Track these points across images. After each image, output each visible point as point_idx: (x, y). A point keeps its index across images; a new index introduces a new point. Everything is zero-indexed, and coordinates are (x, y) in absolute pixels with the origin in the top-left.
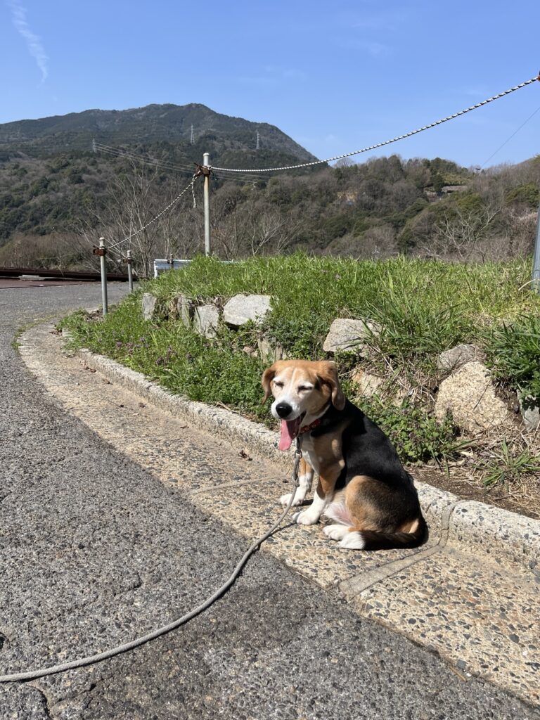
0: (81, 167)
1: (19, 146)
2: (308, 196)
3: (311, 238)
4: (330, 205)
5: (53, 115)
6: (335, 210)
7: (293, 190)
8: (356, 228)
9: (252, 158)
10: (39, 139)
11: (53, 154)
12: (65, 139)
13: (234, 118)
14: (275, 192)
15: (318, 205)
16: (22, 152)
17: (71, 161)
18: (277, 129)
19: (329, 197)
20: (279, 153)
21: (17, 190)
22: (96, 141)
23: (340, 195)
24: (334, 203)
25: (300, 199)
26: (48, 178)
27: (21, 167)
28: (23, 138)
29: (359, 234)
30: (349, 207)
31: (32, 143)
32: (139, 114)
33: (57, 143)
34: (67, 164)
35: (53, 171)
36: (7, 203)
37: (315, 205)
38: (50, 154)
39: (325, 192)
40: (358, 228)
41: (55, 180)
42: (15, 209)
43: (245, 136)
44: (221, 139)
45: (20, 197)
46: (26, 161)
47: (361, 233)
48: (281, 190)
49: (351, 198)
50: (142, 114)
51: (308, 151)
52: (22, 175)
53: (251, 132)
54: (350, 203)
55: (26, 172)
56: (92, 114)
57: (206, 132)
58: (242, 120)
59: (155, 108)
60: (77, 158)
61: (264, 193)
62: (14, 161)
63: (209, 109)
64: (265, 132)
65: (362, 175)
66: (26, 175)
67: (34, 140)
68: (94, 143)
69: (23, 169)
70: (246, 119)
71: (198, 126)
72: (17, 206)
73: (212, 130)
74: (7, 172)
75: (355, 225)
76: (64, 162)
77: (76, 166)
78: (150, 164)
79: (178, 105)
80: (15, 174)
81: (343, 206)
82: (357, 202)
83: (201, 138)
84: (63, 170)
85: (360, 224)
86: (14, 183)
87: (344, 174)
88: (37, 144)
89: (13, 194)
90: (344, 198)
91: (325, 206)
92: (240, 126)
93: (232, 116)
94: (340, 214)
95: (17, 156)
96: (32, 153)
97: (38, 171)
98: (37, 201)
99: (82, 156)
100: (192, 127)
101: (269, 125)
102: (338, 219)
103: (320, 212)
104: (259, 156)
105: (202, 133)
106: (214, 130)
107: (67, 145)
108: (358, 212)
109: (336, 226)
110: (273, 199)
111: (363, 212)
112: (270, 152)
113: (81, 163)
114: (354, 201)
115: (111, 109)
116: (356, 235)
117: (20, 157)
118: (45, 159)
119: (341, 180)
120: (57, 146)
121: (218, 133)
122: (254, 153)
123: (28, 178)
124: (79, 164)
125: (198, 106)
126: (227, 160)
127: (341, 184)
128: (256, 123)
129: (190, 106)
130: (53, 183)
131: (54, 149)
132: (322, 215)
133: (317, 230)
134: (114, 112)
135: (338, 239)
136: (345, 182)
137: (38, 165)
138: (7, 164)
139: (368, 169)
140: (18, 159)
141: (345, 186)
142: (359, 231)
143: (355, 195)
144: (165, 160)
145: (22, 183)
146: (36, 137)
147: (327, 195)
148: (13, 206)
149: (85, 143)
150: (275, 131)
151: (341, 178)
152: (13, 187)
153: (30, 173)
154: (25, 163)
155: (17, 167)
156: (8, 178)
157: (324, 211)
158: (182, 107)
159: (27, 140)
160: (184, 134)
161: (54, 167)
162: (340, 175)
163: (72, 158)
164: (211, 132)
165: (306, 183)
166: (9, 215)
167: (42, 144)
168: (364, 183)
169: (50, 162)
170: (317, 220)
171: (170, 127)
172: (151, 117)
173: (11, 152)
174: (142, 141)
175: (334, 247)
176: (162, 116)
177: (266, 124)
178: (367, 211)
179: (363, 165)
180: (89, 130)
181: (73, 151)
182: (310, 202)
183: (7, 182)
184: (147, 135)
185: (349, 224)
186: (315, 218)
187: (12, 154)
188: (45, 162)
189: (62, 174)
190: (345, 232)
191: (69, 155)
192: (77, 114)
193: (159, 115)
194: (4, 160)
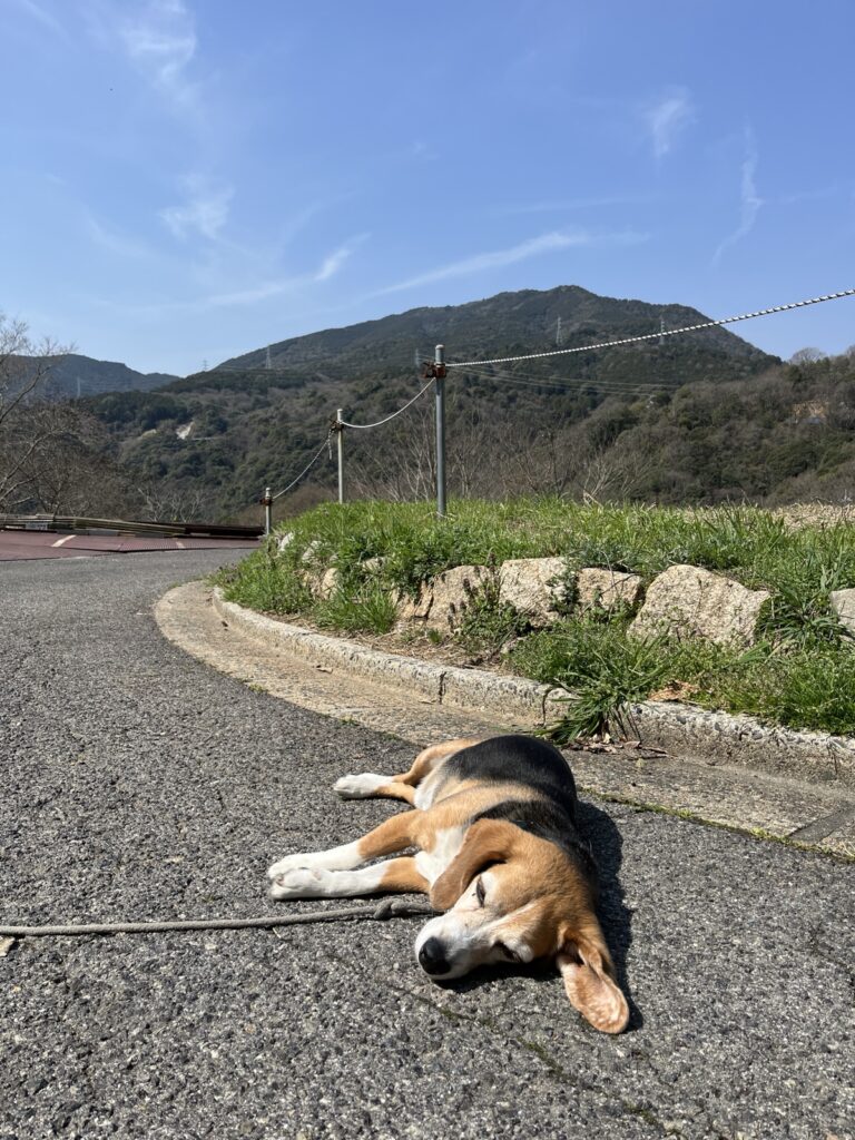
0: (397, 389)
1: (319, 365)
2: (740, 413)
3: (746, 479)
4: (780, 426)
5: (365, 320)
6: (788, 434)
7: (716, 405)
8: (825, 462)
9: (652, 359)
10: (344, 354)
11: (362, 374)
12: (378, 353)
13: (625, 301)
14: (686, 409)
15: (758, 426)
16: (323, 373)
17: (384, 382)
18: (695, 312)
19: (777, 413)
20: (697, 348)
21: (312, 426)
22: (420, 352)
23: (797, 409)
24: (788, 421)
25: (728, 418)
26: (352, 407)
27: (319, 394)
28: (326, 354)
29: (827, 471)
30: (813, 428)
31: (335, 360)
32: (483, 308)
33: (369, 359)
34: (380, 387)
35: (361, 397)
36: (298, 443)
37: (753, 426)
38: (358, 374)
39: (770, 405)
40: (831, 461)
41: (362, 410)
42: (308, 451)
43: (642, 327)
44: (604, 333)
45: (316, 434)
46: (326, 386)
47: (831, 469)
48: (695, 406)
49: (817, 412)
50: (488, 307)
51: (746, 341)
52: (320, 405)
53: (651, 319)
54: (817, 421)
55: (325, 400)
56: (418, 314)
57: (582, 325)
58: (637, 303)
59: (507, 298)
60: (392, 378)
61: (668, 411)
62: (310, 386)
63: (587, 292)
64: (675, 317)
65: (838, 373)
66: (326, 405)
67: (339, 356)
68: (417, 354)
69: (321, 397)
70: (645, 301)
71: (570, 317)
72: (311, 448)
73: (589, 321)
74: (302, 401)
75: (824, 457)
76: (375, 384)
77: (390, 389)
78: (494, 378)
79: (539, 290)
80: (311, 404)
81: (802, 426)
82: (828, 418)
83: (573, 334)
84: (372, 395)
85: (834, 454)
86: (308, 416)
87: (806, 376)
88: (342, 362)
89: (306, 431)
90: (805, 413)
91: (770, 428)
92: (636, 311)
93: (622, 299)
94: (797, 439)
95: (315, 379)
96: (336, 374)
97: (341, 399)
99: (400, 374)
100: (559, 319)
101: (681, 307)
102: (792, 448)
103: (761, 438)
104: (663, 355)
105: (575, 327)
106: (594, 321)
107: (381, 360)
108: (831, 435)
109: (790, 458)
110: (681, 420)
111: (839, 434)
112: (682, 349)
113: (398, 384)
114: (823, 416)
115: (444, 305)
116: (821, 473)
117: (320, 380)
118: (350, 381)
119: (800, 385)
120: (369, 362)
121: (599, 326)
122: (656, 352)
123: (327, 408)
124: (395, 385)
125: (570, 289)
126: (612, 364)
127: (799, 391)
128: (660, 306)
129: (558, 290)
130: (359, 414)
131: (363, 367)
132: (766, 441)
133: (757, 465)
134: (448, 309)
135: (790, 479)
136: (806, 388)
137: (341, 390)
138: (302, 391)
139: (848, 364)
140: (316, 383)
141: (806, 394)
142: (831, 465)
143: (824, 406)
144: (517, 370)
145: (319, 416)
146: (341, 352)
147: (775, 410)
148: (306, 447)
149: (406, 356)
150: (691, 315)
151: (799, 381)
152: (308, 422)
153: (330, 402)
154: (325, 388)
155: (314, 394)
156: (301, 410)
157: (768, 436)
158: (546, 292)
159: (330, 357)
160: (548, 330)
161: (361, 392)
162: (797, 377)
163: (386, 377)
164: (589, 324)
165: (737, 392)
166: (300, 460)
167: (350, 360)
168: (842, 386)
169: (357, 385)
170: (757, 450)
171: (528, 323)
172: (500, 311)
173: (308, 374)
174: (485, 345)
175: (781, 493)
176: (516, 308)
177: (676, 307)
178: (847, 432)
179: (839, 358)
180: (412, 337)
181: (389, 367)
182: (744, 421)
183: (300, 415)
184: (492, 338)
185: (814, 455)
186: (753, 448)
187: (308, 377)
188: (351, 386)
189: (372, 402)
190: (806, 468)
191: (381, 374)
192: (398, 316)
193: (512, 307)
194: (298, 386)
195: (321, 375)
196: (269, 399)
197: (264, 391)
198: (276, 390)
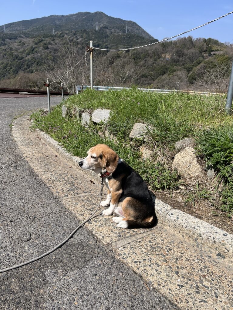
0: (48, 42)
1: (21, 32)
2: (148, 56)
3: (149, 75)
4: (158, 60)
5: (36, 18)
6: (161, 63)
7: (142, 53)
8: (169, 71)
9: (124, 37)
10: (30, 29)
11: (36, 36)
12: (41, 29)
13: (116, 18)
14: (134, 54)
15: (153, 60)
16: (23, 35)
17: (43, 39)
18: (136, 24)
19: (158, 57)
20: (136, 35)
21: (20, 52)
22: (54, 30)
23: (163, 56)
24: (160, 59)
25: (145, 57)
26: (33, 47)
27: (22, 42)
28: (23, 28)
29: (171, 74)
30: (167, 61)
31: (27, 31)
32: (73, 17)
33: (38, 31)
34: (42, 41)
35: (36, 44)
36: (16, 58)
37: (151, 60)
38: (35, 36)
39: (156, 54)
40: (171, 71)
41: (37, 48)
42: (20, 61)
43: (121, 27)
44: (110, 28)
45: (22, 55)
46: (25, 39)
47: (172, 74)
48: (136, 53)
49: (168, 57)
50: (75, 17)
51: (149, 34)
52: (23, 46)
53: (124, 25)
54: (168, 59)
55: (24, 44)
56: (53, 17)
57: (104, 25)
58: (120, 19)
59: (81, 14)
60: (46, 38)
61: (129, 54)
62: (19, 39)
63: (105, 14)
64: (130, 25)
65: (174, 46)
66: (24, 46)
67: (28, 29)
68: (54, 31)
69: (23, 43)
70: (122, 19)
71: (100, 22)
72: (21, 60)
73: (106, 24)
74: (17, 44)
75: (169, 70)
76: (41, 39)
77: (46, 41)
78: (78, 40)
79: (91, 12)
80: (20, 45)
81: (164, 61)
82: (171, 59)
83: (101, 28)
84: (40, 43)
85: (172, 69)
86: (19, 49)
87: (165, 45)
88: (29, 31)
89: (19, 54)
90: (165, 57)
91: (156, 61)
92: (119, 22)
93: (115, 17)
94: (163, 65)
95: (20, 37)
96: (27, 35)
97: (30, 44)
98: (29, 57)
99: (48, 36)
100: (97, 22)
101: (132, 22)
102: (161, 67)
103: (153, 64)
104: (127, 37)
105: (101, 26)
106: (107, 24)
107: (42, 31)
108: (171, 64)
109: (161, 70)
110: (132, 57)
111: (173, 64)
112: (132, 35)
113: (48, 40)
114: (169, 58)
115: (61, 15)
116: (169, 75)
117: (22, 37)
118: (32, 38)
119: (164, 48)
120: (38, 32)
121: (109, 26)
122: (125, 35)
123: (25, 47)
124: (47, 41)
125: (100, 13)
126: (112, 39)
127: (164, 50)
128: (126, 21)
129: (96, 13)
130: (36, 49)
131: (36, 34)
132: (155, 65)
133: (152, 72)
134: (63, 16)
135: (161, 76)
136: (166, 49)
137: (30, 41)
138: (17, 41)
139: (177, 43)
140: (21, 38)
141: (166, 51)
142: (171, 72)
143: (170, 55)
144: (85, 38)
145: (23, 49)
146: (28, 28)
147: (157, 55)
148: (19, 60)
149: (50, 31)
150: (135, 25)
151: (164, 47)
152: (19, 51)
153: (26, 44)
154: (24, 40)
155: (20, 42)
156: (17, 47)
157: (155, 63)
158: (93, 13)
159: (25, 30)
160: (93, 26)
161: (36, 42)
162: (164, 46)
163: (44, 38)
164: (105, 25)
165: (148, 50)
166: (17, 63)
167: (31, 31)
168: (175, 50)
169: (35, 39)
170: (152, 67)
171: (87, 23)
172: (79, 18)
173: (18, 35)
174: (75, 29)
175: (159, 80)
176: (84, 18)
177: (131, 21)
178: (175, 63)
179: (175, 41)
180: (52, 24)
181: (44, 34)
182: (149, 59)
183: (16, 49)
184: (77, 27)
185: (167, 70)
186: (151, 66)
187: (18, 36)
188: (33, 40)
189: (40, 45)
190: (164, 73)
191: (43, 36)
192: (46, 17)
193: (82, 17)
194: (15, 39)
195: (22, 35)
196: (6, 43)
197: (4, 40)
198: (7, 40)
